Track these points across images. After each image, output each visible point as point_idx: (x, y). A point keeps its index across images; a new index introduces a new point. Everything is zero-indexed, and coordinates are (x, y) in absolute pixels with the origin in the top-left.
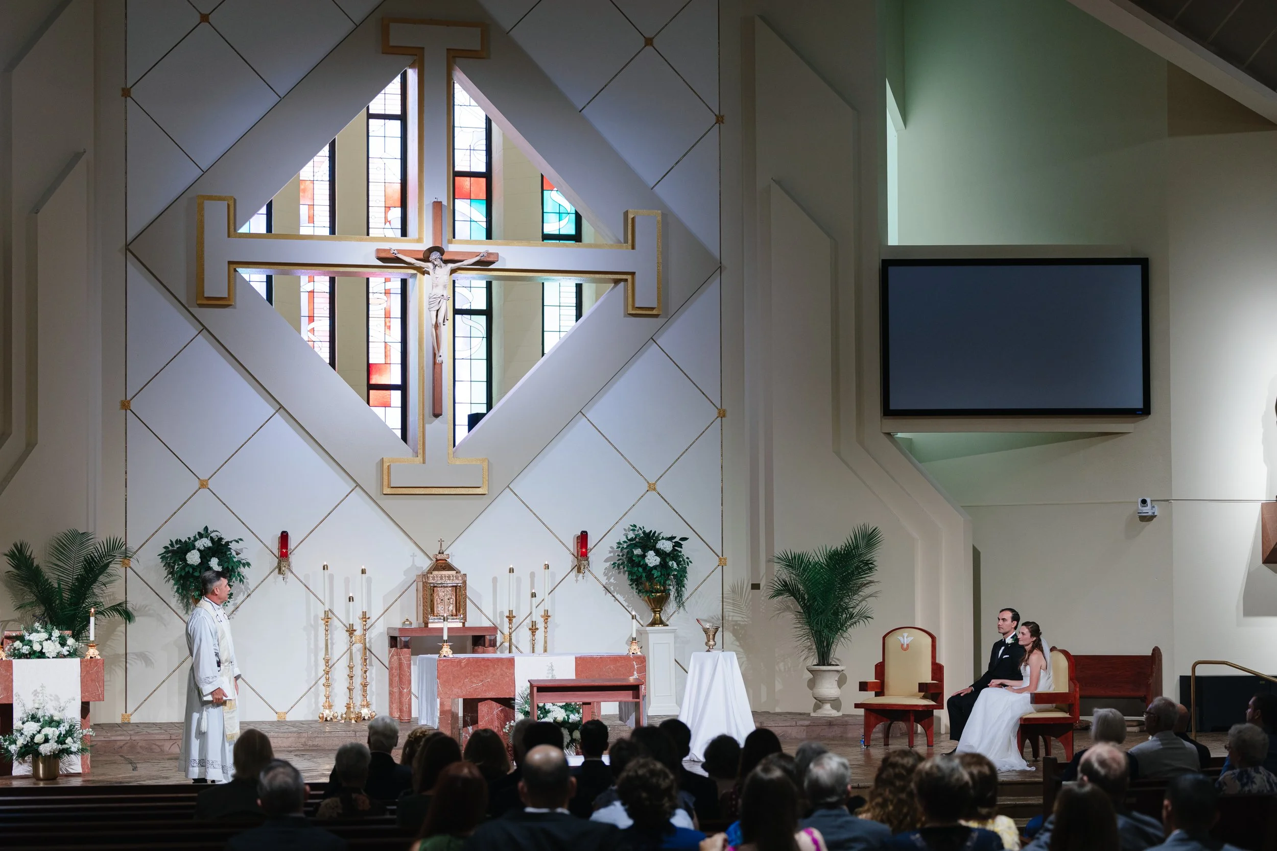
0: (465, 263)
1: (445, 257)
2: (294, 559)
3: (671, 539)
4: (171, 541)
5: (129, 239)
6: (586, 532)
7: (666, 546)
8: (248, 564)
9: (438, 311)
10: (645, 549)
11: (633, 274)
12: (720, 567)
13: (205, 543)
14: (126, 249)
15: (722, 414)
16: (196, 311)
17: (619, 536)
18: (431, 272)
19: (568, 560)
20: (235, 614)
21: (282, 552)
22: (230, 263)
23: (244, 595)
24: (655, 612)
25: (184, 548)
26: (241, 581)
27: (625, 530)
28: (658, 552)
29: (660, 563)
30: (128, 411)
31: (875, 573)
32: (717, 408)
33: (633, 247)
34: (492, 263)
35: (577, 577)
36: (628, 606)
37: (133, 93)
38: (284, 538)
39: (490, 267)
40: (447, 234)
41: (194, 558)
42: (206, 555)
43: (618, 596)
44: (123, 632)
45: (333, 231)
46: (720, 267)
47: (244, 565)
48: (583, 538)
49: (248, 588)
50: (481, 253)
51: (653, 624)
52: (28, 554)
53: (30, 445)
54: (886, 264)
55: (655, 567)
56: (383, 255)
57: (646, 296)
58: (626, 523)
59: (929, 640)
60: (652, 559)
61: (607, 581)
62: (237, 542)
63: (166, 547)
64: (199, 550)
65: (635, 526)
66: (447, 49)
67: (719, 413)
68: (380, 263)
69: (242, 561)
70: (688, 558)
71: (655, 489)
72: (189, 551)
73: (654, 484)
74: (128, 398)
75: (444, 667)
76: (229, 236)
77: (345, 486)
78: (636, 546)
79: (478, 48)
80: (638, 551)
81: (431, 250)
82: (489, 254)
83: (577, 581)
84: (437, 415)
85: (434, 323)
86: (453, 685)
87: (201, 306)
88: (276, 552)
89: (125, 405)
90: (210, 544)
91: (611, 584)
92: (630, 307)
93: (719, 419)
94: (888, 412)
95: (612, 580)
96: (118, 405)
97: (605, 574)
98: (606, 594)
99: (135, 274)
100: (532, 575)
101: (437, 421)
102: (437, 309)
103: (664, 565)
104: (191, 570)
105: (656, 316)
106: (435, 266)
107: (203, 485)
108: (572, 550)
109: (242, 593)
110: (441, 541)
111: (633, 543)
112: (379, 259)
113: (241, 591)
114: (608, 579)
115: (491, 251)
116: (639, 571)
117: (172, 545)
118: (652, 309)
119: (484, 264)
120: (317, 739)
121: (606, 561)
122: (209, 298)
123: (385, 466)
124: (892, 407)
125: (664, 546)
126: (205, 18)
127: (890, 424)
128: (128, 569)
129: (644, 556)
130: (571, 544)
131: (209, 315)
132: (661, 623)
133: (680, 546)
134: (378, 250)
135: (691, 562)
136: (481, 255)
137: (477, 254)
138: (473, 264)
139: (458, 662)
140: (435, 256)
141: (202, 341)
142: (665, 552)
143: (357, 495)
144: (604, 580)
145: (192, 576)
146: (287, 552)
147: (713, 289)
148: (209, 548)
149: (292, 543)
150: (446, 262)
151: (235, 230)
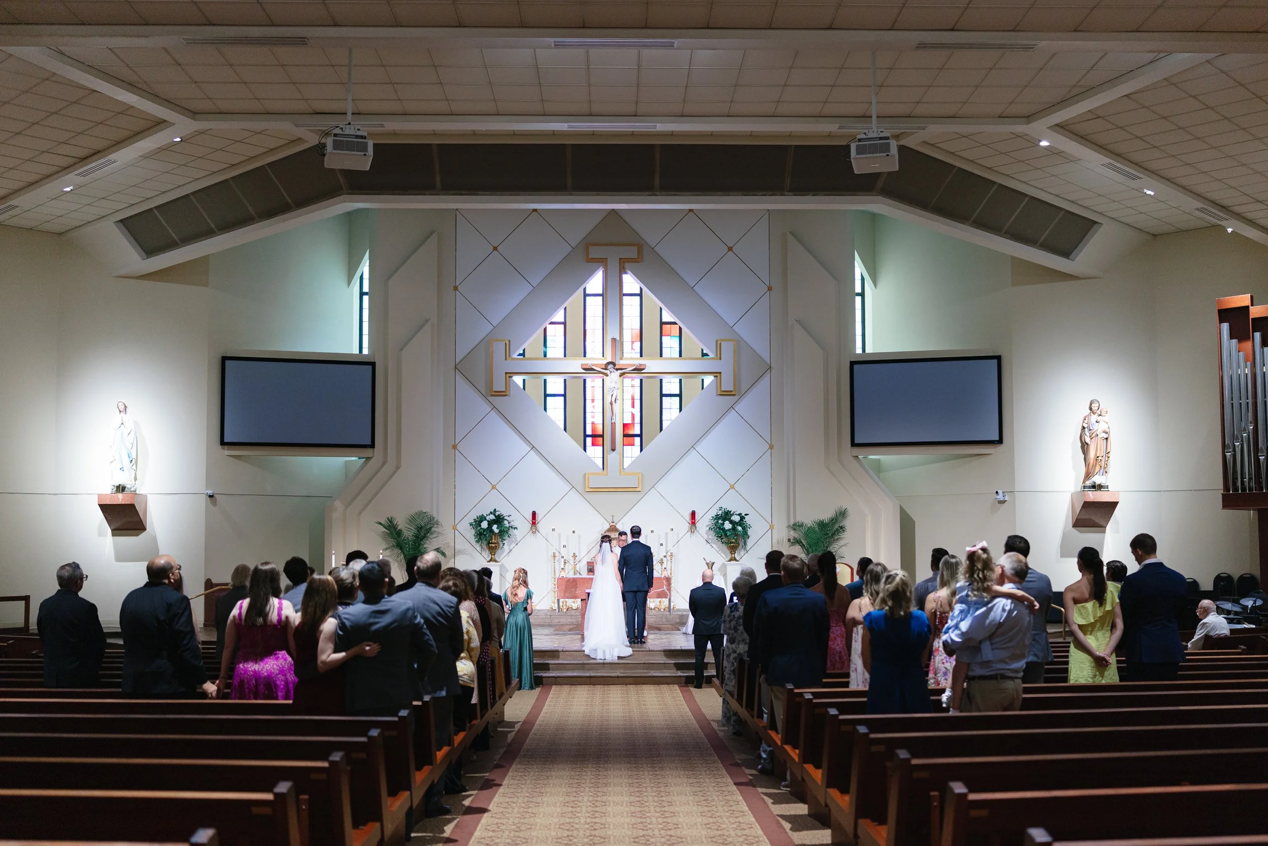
0: (628, 370)
1: (616, 367)
2: (540, 526)
3: (740, 515)
4: (477, 516)
5: (457, 361)
6: (694, 511)
7: (736, 518)
8: (516, 528)
10: (724, 520)
11: (720, 373)
12: (770, 530)
13: (492, 517)
14: (455, 368)
15: (771, 447)
16: (491, 399)
17: (713, 513)
18: (609, 375)
19: (687, 526)
20: (509, 554)
21: (533, 522)
22: (506, 373)
23: (514, 544)
24: (732, 554)
25: (482, 519)
26: (509, 536)
27: (717, 510)
28: (731, 522)
29: (732, 527)
30: (456, 450)
31: (846, 533)
32: (769, 444)
33: (720, 359)
34: (644, 369)
35: (691, 535)
36: (719, 551)
37: (459, 288)
38: (534, 514)
39: (643, 371)
40: (618, 357)
41: (485, 525)
42: (491, 523)
43: (713, 545)
45: (565, 356)
46: (770, 368)
47: (514, 528)
48: (693, 514)
49: (516, 540)
50: (635, 364)
51: (730, 560)
52: (395, 522)
53: (398, 468)
54: (852, 364)
55: (729, 530)
56: (585, 367)
57: (727, 386)
58: (717, 506)
59: (849, 570)
60: (728, 526)
62: (509, 516)
63: (475, 519)
64: (488, 521)
65: (722, 508)
66: (620, 259)
68: (583, 371)
70: (749, 525)
71: (733, 488)
72: (482, 521)
73: (733, 485)
74: (456, 444)
75: (561, 582)
76: (506, 359)
77: (567, 487)
78: (719, 518)
79: (636, 257)
80: (720, 521)
81: (609, 363)
82: (641, 365)
83: (691, 537)
84: (613, 450)
85: (610, 402)
86: (565, 592)
87: (492, 395)
88: (531, 522)
89: (455, 447)
90: (494, 518)
91: (710, 539)
92: (719, 391)
93: (770, 450)
94: (854, 444)
95: (710, 537)
96: (451, 447)
97: (706, 534)
98: (707, 544)
99: (460, 379)
100: (667, 534)
101: (614, 453)
102: (612, 394)
103: (734, 529)
104: (482, 531)
105: (734, 395)
106: (611, 372)
107: (494, 487)
108: (688, 520)
110: (613, 516)
111: (717, 517)
112: (584, 369)
113: (513, 542)
114: (708, 536)
115: (642, 363)
116: (720, 532)
117: (477, 518)
118: (731, 391)
119: (638, 370)
121: (707, 526)
122: (495, 392)
123: (587, 477)
124: (856, 441)
126: (495, 249)
127: (857, 451)
128: (456, 531)
129: (723, 524)
130: (688, 517)
131: (496, 400)
132: (735, 560)
133: (744, 518)
134: (581, 365)
135: (751, 527)
138: (632, 370)
139: (567, 580)
140: (610, 366)
141: (493, 414)
142: (736, 522)
143: (573, 493)
144: (706, 537)
145: (483, 534)
146: (535, 522)
147: (766, 381)
148: (493, 520)
149: (538, 518)
150: (617, 370)
151: (509, 356)
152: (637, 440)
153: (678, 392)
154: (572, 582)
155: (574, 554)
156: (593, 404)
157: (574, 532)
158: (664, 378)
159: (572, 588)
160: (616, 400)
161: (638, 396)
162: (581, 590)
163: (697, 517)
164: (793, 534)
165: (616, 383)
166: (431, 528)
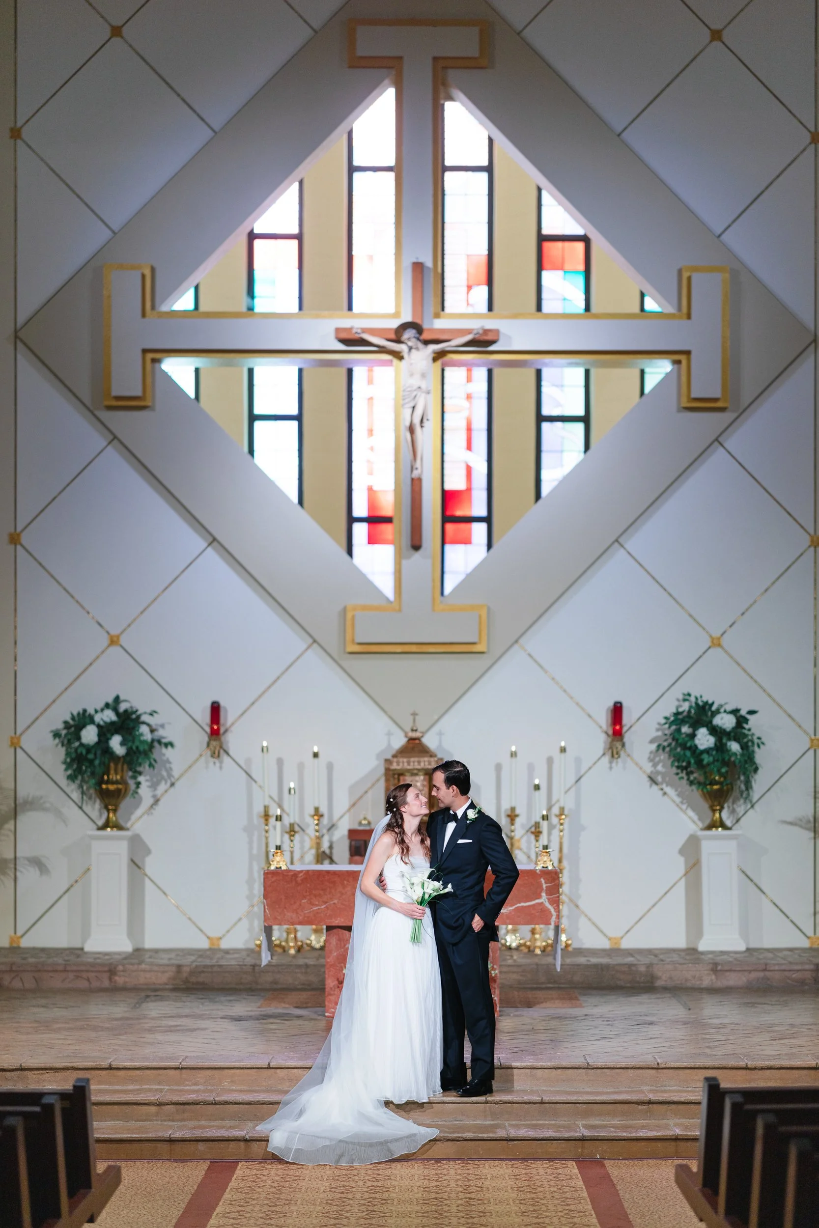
0: (453, 343)
1: (426, 336)
2: (232, 740)
3: (735, 712)
4: (72, 714)
5: (21, 322)
6: (621, 703)
7: (726, 721)
8: (170, 744)
9: (414, 408)
10: (696, 724)
11: (688, 353)
12: (811, 752)
13: (109, 716)
14: (16, 337)
15: (816, 542)
16: (105, 415)
17: (668, 707)
18: (405, 355)
19: (599, 740)
20: (155, 809)
21: (212, 729)
22: (145, 351)
23: (166, 783)
24: (714, 811)
25: (83, 720)
26: (151, 765)
27: (678, 700)
28: (714, 731)
29: (715, 744)
30: (19, 547)
32: (809, 534)
33: (689, 316)
34: (492, 342)
35: (611, 762)
36: (682, 803)
37: (25, 133)
38: (215, 710)
39: (490, 348)
40: (431, 308)
41: (90, 735)
42: (105, 732)
43: (668, 790)
44: (10, 830)
45: (301, 308)
46: (815, 341)
47: (166, 745)
48: (617, 711)
49: (170, 775)
50: (473, 330)
51: (710, 827)
55: (707, 751)
56: (344, 336)
57: (706, 385)
58: (677, 692)
60: (704, 739)
61: (652, 769)
62: (151, 714)
63: (66, 722)
64: (99, 726)
65: (689, 695)
66: (435, 59)
67: (812, 541)
68: (342, 347)
69: (164, 741)
70: (759, 738)
71: (719, 645)
72: (84, 726)
73: (719, 639)
74: (19, 530)
75: (273, 882)
76: (144, 315)
77: (299, 643)
78: (683, 722)
79: (477, 55)
80: (685, 729)
81: (405, 326)
82: (486, 332)
83: (611, 768)
84: (416, 547)
85: (408, 424)
86: (285, 908)
87: (110, 408)
88: (208, 730)
89: (15, 539)
90: (114, 718)
91: (658, 773)
92: (684, 398)
93: (812, 549)
95: (660, 768)
96: (6, 539)
97: (651, 760)
98: (651, 786)
99: (27, 367)
100: (550, 761)
101: (417, 556)
102: (412, 404)
103: (720, 747)
104: (84, 752)
105: (722, 410)
106: (410, 348)
107: (114, 641)
108: (604, 726)
109: (163, 782)
110: (414, 714)
111: (678, 719)
112: (341, 341)
113: (163, 778)
114: (655, 765)
115: (488, 327)
116: (686, 755)
117: (73, 718)
118: (716, 400)
119: (481, 344)
120: (203, 975)
121: (651, 742)
122: (117, 398)
123: (349, 615)
125: (723, 721)
126: (116, 31)
128: (19, 750)
129: (693, 736)
130: (603, 718)
131: (120, 421)
132: (723, 825)
133: (746, 721)
134: (338, 330)
135: (763, 743)
136: (475, 332)
137: (469, 331)
138: (463, 345)
139: (293, 876)
140: (409, 334)
141: (112, 455)
142: (724, 730)
143: (314, 657)
144: (648, 767)
145: (86, 759)
146: (218, 729)
147: (804, 371)
148: (112, 723)
149: (228, 717)
150: (426, 343)
151: (153, 307)
152: (480, 529)
153: (581, 413)
154: (304, 880)
155: (317, 810)
156: (371, 440)
157: (315, 755)
158: (546, 365)
159: (304, 897)
160: (425, 420)
161: (481, 421)
162: (326, 902)
163: (627, 719)
165: (423, 376)
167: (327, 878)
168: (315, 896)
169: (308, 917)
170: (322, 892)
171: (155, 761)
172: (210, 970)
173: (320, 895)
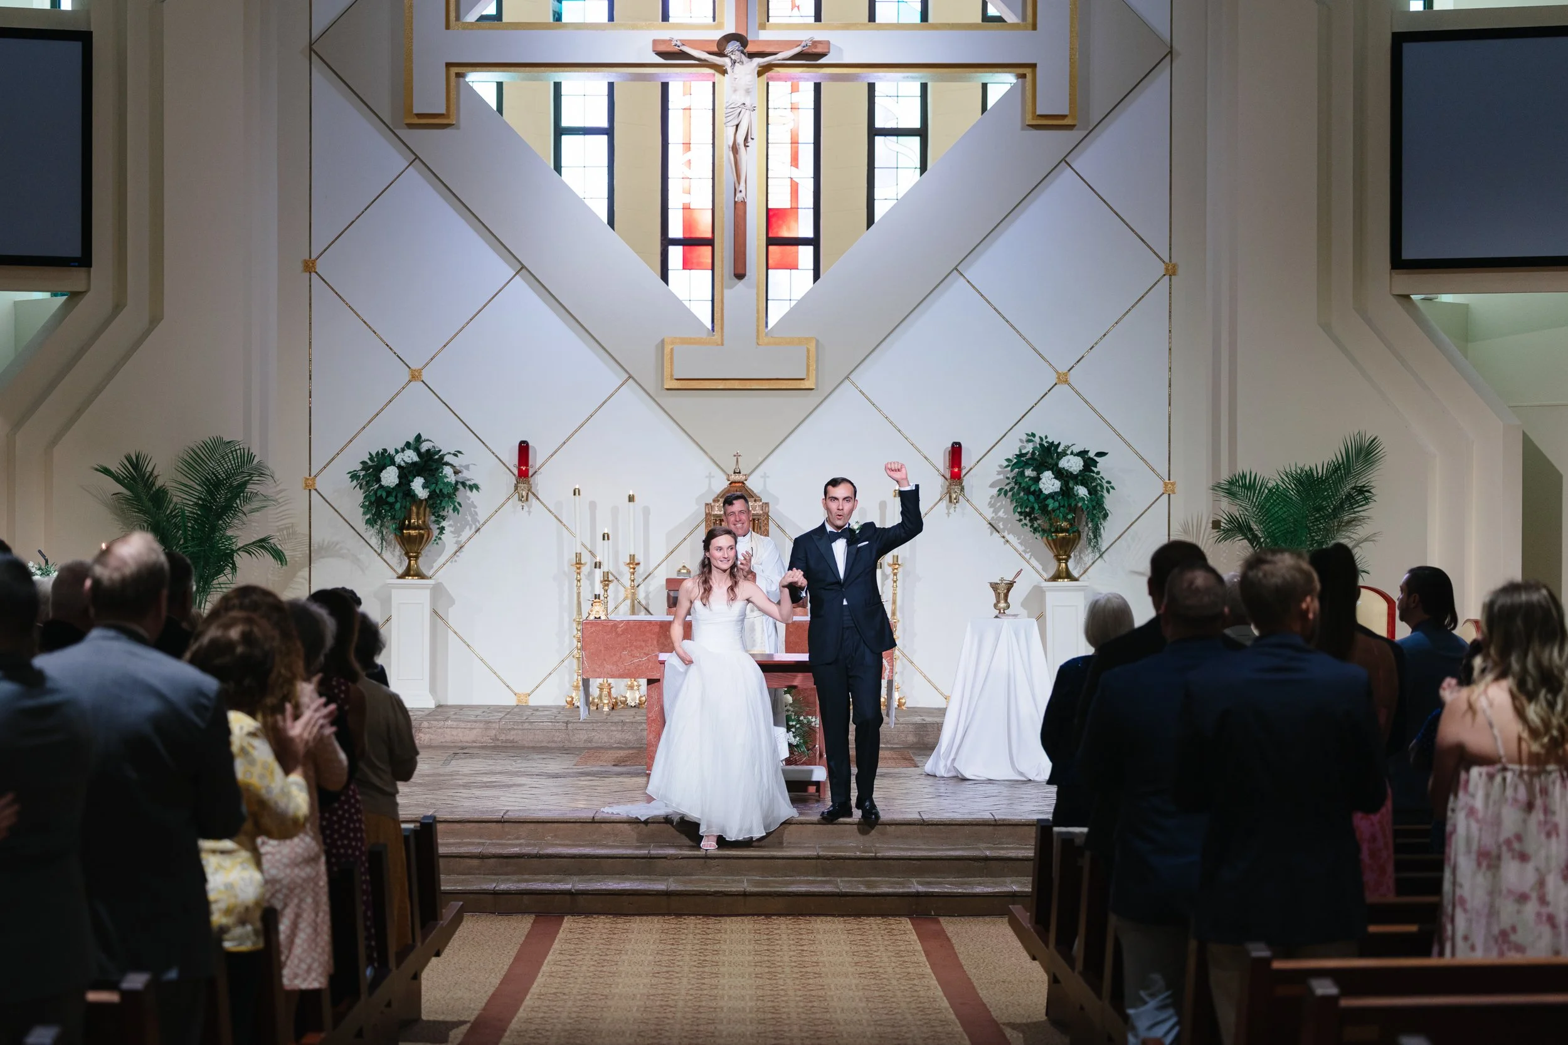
0: (780, 56)
1: (750, 48)
2: (541, 482)
3: (1082, 454)
4: (370, 454)
5: (315, 34)
6: (959, 444)
7: (1072, 464)
8: (475, 487)
9: (737, 126)
10: (1040, 467)
11: (1034, 66)
12: (1166, 496)
13: (411, 456)
14: (311, 49)
15: (1171, 271)
16: (405, 134)
17: (1011, 449)
18: (729, 70)
19: (936, 484)
20: (458, 556)
21: (520, 471)
22: (449, 65)
23: (470, 529)
24: (1059, 560)
25: (383, 460)
26: (455, 509)
27: (1021, 441)
28: (1060, 474)
29: (1061, 488)
30: (313, 274)
31: (1371, 505)
32: (1164, 262)
33: (1034, 27)
34: (823, 55)
35: (948, 508)
36: (1025, 551)
38: (524, 449)
39: (820, 62)
40: (755, 17)
41: (390, 477)
42: (407, 473)
43: (1010, 537)
44: (306, 580)
45: (611, 18)
46: (1171, 52)
47: (471, 488)
48: (956, 452)
49: (475, 520)
50: (802, 41)
51: (1056, 577)
52: (149, 469)
53: (155, 320)
54: (1399, 40)
55: (1052, 496)
56: (663, 48)
57: (1052, 100)
58: (1021, 432)
59: (1384, 605)
60: (1049, 483)
61: (993, 515)
62: (455, 455)
63: (363, 463)
64: (399, 467)
65: (1033, 435)
67: (1167, 269)
68: (661, 60)
69: (468, 483)
70: (1109, 482)
71: (1066, 382)
72: (384, 467)
73: (1066, 374)
74: (313, 257)
75: (592, 633)
76: (448, 27)
77: (611, 377)
78: (1026, 464)
80: (1029, 472)
81: (728, 38)
82: (815, 43)
83: (948, 514)
84: (740, 276)
85: (731, 144)
86: (605, 660)
87: (411, 126)
88: (516, 472)
89: (309, 267)
90: (416, 459)
91: (1000, 519)
92: (1029, 116)
93: (1167, 277)
94: (1398, 263)
95: (1001, 514)
96: (300, 266)
97: (991, 505)
98: (991, 534)
99: (322, 80)
100: (883, 506)
101: (741, 285)
102: (736, 123)
103: (1066, 492)
104: (384, 494)
105: (1070, 127)
106: (734, 62)
107: (415, 376)
108: (942, 470)
109: (468, 527)
110: (737, 456)
111: (1021, 461)
112: (660, 54)
113: (467, 523)
114: (996, 512)
115: (817, 38)
116: (1029, 501)
117: (371, 459)
118: (1064, 117)
119: (810, 56)
121: (992, 486)
122: (419, 116)
123: (667, 349)
124: (1407, 254)
125: (1069, 464)
127: (1404, 281)
128: (313, 492)
129: (1037, 479)
130: (941, 461)
131: (421, 139)
132: (1069, 576)
133: (1095, 463)
134: (655, 42)
135: (1113, 488)
136: (803, 44)
137: (797, 43)
138: (791, 59)
139: (612, 626)
140: (733, 46)
141: (414, 176)
142: (1071, 473)
143: (630, 392)
144: (989, 514)
145: (387, 503)
146: (527, 470)
147: (1160, 83)
148: (414, 464)
149: (537, 458)
150: (751, 56)
151: (458, 18)
152: (805, 254)
153: (917, 124)
154: (625, 631)
155: (632, 557)
156: (689, 155)
157: (631, 499)
158: (880, 79)
159: (624, 649)
160: (749, 140)
161: (807, 135)
162: (648, 654)
163: (966, 461)
164: (1227, 507)
165: (748, 91)
166: (244, 484)
167: (648, 628)
168: (636, 647)
169: (629, 670)
170: (643, 644)
171: (459, 504)
172: (520, 727)
173: (641, 647)
